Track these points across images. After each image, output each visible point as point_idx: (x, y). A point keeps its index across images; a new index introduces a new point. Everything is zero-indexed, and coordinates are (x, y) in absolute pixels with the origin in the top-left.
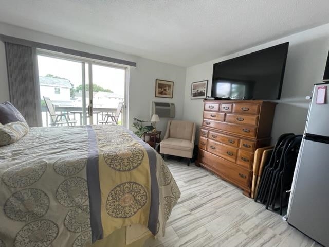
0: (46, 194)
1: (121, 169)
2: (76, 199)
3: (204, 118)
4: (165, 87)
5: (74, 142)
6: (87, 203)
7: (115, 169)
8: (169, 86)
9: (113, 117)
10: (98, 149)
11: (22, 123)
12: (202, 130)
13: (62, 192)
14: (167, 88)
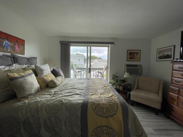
0: (61, 121)
1: (102, 115)
2: (74, 129)
3: (172, 77)
4: (134, 54)
5: (79, 89)
6: (80, 133)
7: (97, 114)
8: (137, 53)
9: (101, 73)
10: (89, 97)
11: (62, 77)
12: (171, 87)
13: (68, 122)
14: (135, 55)
